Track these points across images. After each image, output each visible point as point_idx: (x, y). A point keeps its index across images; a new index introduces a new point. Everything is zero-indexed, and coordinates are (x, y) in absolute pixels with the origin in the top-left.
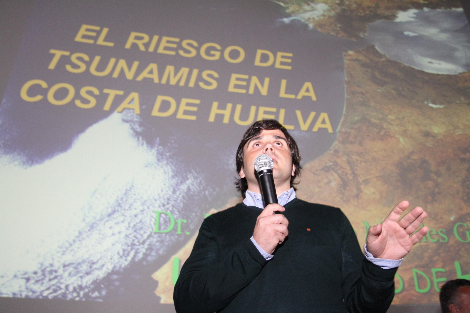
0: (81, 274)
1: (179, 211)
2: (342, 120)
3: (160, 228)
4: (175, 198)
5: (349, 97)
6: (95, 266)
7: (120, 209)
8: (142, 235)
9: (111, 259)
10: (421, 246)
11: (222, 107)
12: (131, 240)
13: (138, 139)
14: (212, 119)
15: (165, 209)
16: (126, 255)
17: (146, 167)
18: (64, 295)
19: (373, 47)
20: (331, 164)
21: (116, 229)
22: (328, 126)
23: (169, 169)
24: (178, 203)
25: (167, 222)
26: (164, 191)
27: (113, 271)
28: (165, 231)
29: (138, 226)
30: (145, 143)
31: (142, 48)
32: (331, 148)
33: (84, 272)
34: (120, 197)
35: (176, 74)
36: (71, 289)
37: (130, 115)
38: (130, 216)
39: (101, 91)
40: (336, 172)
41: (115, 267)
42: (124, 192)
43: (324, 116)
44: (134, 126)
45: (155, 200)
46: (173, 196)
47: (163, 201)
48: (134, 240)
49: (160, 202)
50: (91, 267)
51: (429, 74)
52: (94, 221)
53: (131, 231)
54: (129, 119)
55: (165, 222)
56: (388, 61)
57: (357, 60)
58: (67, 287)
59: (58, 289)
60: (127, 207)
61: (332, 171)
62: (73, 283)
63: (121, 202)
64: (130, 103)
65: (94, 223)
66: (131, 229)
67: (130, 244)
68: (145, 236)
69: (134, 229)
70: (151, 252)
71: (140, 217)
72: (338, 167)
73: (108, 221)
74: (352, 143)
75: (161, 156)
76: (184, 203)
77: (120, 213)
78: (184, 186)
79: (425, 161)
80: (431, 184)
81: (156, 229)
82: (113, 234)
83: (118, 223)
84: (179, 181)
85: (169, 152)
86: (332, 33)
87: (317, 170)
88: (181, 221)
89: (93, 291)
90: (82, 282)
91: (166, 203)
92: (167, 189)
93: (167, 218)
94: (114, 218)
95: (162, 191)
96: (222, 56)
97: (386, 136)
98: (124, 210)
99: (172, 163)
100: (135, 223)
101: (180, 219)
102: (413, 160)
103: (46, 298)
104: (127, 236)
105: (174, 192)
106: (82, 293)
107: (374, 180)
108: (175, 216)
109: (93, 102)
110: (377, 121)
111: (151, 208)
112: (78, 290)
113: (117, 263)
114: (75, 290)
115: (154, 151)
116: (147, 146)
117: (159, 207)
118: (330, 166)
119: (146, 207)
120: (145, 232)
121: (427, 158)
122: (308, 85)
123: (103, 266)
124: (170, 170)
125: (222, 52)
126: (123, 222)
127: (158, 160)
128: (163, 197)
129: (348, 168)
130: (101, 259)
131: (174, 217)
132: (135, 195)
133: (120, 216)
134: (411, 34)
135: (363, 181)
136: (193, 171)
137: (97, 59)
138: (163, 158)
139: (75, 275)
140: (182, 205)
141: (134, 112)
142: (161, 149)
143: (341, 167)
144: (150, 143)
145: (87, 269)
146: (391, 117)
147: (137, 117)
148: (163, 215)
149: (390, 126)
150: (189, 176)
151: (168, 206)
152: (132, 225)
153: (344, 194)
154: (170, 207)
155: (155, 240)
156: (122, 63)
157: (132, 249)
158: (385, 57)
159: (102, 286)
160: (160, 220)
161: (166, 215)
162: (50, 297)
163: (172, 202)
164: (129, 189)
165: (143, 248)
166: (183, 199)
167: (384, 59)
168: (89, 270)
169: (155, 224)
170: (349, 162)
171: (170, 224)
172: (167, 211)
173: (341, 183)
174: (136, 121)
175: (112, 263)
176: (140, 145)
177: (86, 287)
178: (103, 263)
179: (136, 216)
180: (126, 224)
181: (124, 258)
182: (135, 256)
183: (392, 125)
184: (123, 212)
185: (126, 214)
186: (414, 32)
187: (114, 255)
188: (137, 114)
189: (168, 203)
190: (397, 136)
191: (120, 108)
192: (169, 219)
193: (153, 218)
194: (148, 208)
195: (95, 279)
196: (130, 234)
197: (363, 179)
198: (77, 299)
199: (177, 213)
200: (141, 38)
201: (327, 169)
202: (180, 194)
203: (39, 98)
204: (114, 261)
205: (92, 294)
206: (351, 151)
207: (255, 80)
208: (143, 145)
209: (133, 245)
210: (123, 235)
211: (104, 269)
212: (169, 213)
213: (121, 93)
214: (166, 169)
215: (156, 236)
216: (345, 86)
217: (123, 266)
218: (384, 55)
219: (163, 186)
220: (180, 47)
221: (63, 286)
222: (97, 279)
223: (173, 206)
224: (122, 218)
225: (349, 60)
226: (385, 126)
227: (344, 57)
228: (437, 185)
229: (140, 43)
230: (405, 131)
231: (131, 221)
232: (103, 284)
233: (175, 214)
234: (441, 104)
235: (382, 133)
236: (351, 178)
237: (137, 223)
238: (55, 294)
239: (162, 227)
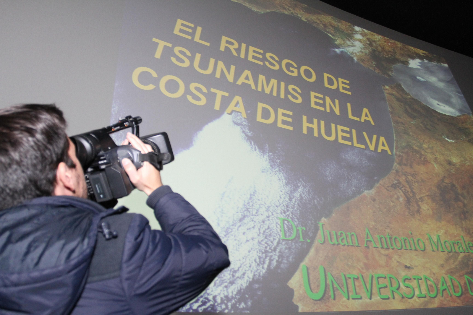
0: (226, 284)
1: (297, 219)
2: (395, 145)
3: (285, 236)
4: (292, 205)
5: (394, 125)
6: (237, 275)
7: (248, 214)
8: (272, 242)
9: (250, 267)
10: (465, 256)
11: (310, 121)
12: (264, 246)
13: (251, 143)
14: (305, 131)
15: (286, 216)
16: (262, 263)
17: (263, 172)
18: (213, 307)
19: (400, 85)
20: (396, 182)
21: (250, 235)
22: (386, 148)
24: (295, 211)
25: (290, 229)
26: (283, 198)
27: (253, 279)
28: (290, 238)
29: (267, 232)
30: (257, 148)
31: (235, 54)
32: (393, 168)
33: (228, 281)
34: (247, 202)
35: (268, 84)
37: (238, 118)
38: (259, 222)
39: (208, 89)
40: (400, 189)
41: (254, 275)
42: (249, 196)
43: (382, 139)
44: (244, 130)
45: (277, 206)
46: (290, 203)
47: (283, 208)
48: (266, 247)
49: (281, 208)
50: (233, 276)
51: (440, 114)
52: (228, 226)
53: (262, 238)
54: (239, 122)
55: (289, 229)
56: (413, 99)
57: (392, 94)
59: (207, 300)
60: (254, 213)
61: (398, 189)
62: (219, 294)
63: (248, 207)
64: (236, 106)
65: (228, 228)
66: (261, 235)
67: (263, 251)
68: (275, 243)
69: (264, 236)
70: (282, 260)
71: (267, 223)
72: (401, 186)
73: (240, 226)
74: (405, 165)
76: (300, 210)
77: (249, 218)
78: (297, 194)
79: (453, 185)
80: (461, 204)
81: (282, 237)
82: (248, 241)
83: (250, 229)
84: (292, 189)
85: (279, 159)
86: (371, 69)
87: (388, 187)
88: (301, 228)
89: (240, 301)
90: (228, 292)
91: (286, 210)
92: (285, 196)
93: (289, 225)
94: (245, 224)
95: (281, 198)
97: (425, 162)
98: (253, 215)
99: (283, 170)
100: (264, 229)
101: (300, 226)
102: (447, 183)
103: (196, 310)
104: (259, 243)
105: (290, 199)
106: (230, 304)
107: (426, 198)
108: (296, 223)
110: (416, 148)
111: (274, 213)
112: (226, 302)
113: (256, 271)
115: (266, 157)
116: (260, 152)
117: (281, 213)
118: (396, 183)
119: (270, 214)
120: (274, 239)
121: (454, 183)
122: (365, 110)
123: (244, 274)
124: (283, 178)
125: (298, 69)
126: (253, 227)
127: (271, 166)
128: (282, 203)
129: (408, 186)
130: (241, 267)
131: (295, 225)
132: (259, 200)
133: (250, 221)
134: (422, 79)
135: (420, 198)
136: (301, 179)
137: (198, 56)
138: (275, 165)
139: (220, 285)
140: (298, 212)
141: (241, 115)
142: (272, 155)
143: (403, 186)
145: (230, 278)
146: (425, 146)
147: (245, 121)
148: (286, 222)
149: (426, 154)
150: (299, 185)
151: (288, 213)
152: (262, 231)
153: (410, 210)
154: (290, 214)
155: (284, 247)
156: (221, 65)
157: (266, 257)
158: (410, 95)
159: (247, 296)
160: (284, 227)
161: (288, 222)
162: (201, 310)
163: (291, 210)
164: (252, 193)
165: (275, 255)
166: (299, 207)
167: (409, 97)
168: (232, 279)
169: (281, 231)
170: (407, 182)
171: (293, 231)
172: (288, 218)
173: (406, 199)
174: (245, 125)
175: (252, 271)
176: (253, 149)
177: (233, 298)
178: (244, 271)
179: (263, 222)
180: (256, 230)
181: (261, 266)
182: (270, 264)
183: (427, 152)
184: (252, 217)
185: (254, 220)
186: (423, 78)
187: (252, 262)
188: (245, 118)
189: (288, 210)
190: (433, 163)
191: (229, 110)
192: (291, 225)
193: (278, 224)
194: (273, 215)
195: (239, 289)
196: (262, 241)
197: (419, 197)
198: (226, 311)
199: (296, 220)
200: (232, 44)
201: (395, 186)
202: (295, 202)
203: (151, 87)
204: (253, 269)
205: (239, 305)
206: (406, 172)
207: (328, 100)
208: (255, 150)
209: (266, 252)
210: (256, 241)
211: (246, 278)
212: (290, 219)
213: (226, 94)
214: (280, 177)
215: (284, 243)
216: (391, 116)
217: (261, 274)
218: (409, 93)
219: (281, 193)
221: (210, 298)
222: (241, 289)
223: (292, 213)
224: (252, 224)
225: (387, 93)
226: (423, 153)
227: (384, 91)
228: (465, 205)
229: (231, 47)
230: (436, 158)
231: (260, 226)
232: (248, 295)
233: (296, 221)
234: (452, 139)
235: (422, 159)
236: (411, 195)
237: (266, 229)
238: (204, 307)
239: (288, 234)
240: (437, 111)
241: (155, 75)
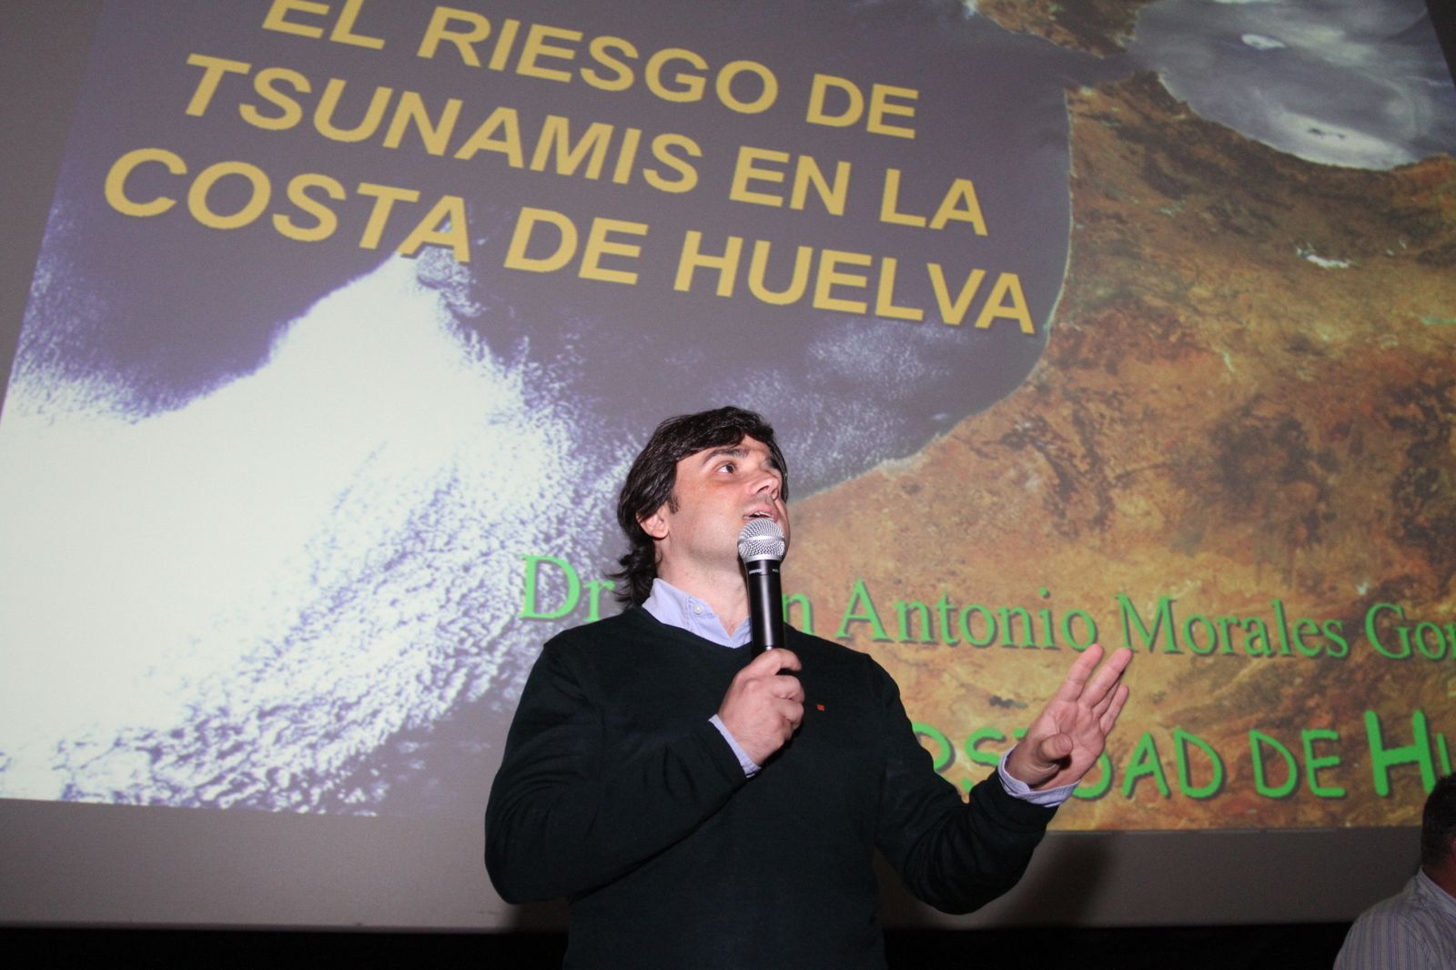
0: (313, 739)
1: (592, 557)
2: (1060, 297)
3: (537, 607)
4: (580, 516)
5: (1080, 227)
6: (351, 715)
7: (419, 547)
8: (485, 627)
9: (399, 694)
10: (1274, 667)
11: (713, 246)
12: (456, 639)
13: (468, 338)
14: (683, 282)
15: (552, 549)
16: (441, 683)
17: (493, 422)
18: (264, 796)
19: (1152, 79)
20: (1028, 425)
21: (411, 607)
22: (1020, 312)
23: (561, 431)
24: (589, 533)
25: (558, 587)
26: (549, 495)
27: (403, 727)
28: (553, 614)
29: (475, 599)
30: (487, 350)
31: (471, 59)
32: (1029, 378)
33: (322, 732)
34: (419, 512)
35: (573, 144)
36: (284, 780)
37: (439, 264)
38: (451, 569)
39: (350, 187)
40: (1040, 449)
41: (409, 717)
42: (430, 497)
43: (1008, 281)
44: (452, 300)
45: (523, 523)
46: (572, 510)
47: (544, 527)
48: (462, 641)
49: (537, 527)
50: (339, 718)
51: (1309, 167)
52: (343, 582)
53: (452, 612)
54: (439, 276)
55: (554, 587)
56: (1196, 122)
57: (1106, 117)
58: (272, 774)
59: (246, 780)
60: (439, 544)
61: (1029, 447)
62: (288, 764)
63: (421, 527)
64: (438, 228)
65: (343, 589)
66: (452, 605)
67: (451, 651)
68: (496, 629)
69: (462, 608)
70: (512, 676)
71: (479, 571)
72: (1049, 436)
73: (385, 582)
74: (1087, 365)
75: (535, 391)
76: (606, 531)
77: (420, 559)
78: (606, 482)
79: (1293, 425)
80: (1306, 490)
81: (526, 609)
82: (403, 623)
83: (415, 589)
84: (590, 468)
85: (560, 379)
86: (1034, 32)
87: (986, 443)
88: (600, 585)
89: (350, 786)
90: (315, 761)
91: (553, 532)
92: (558, 489)
93: (557, 576)
94: (402, 575)
95: (542, 496)
96: (710, 90)
97: (1185, 347)
98: (432, 550)
99: (569, 412)
100: (465, 590)
101: (596, 579)
102: (1261, 419)
103: (213, 805)
104: (442, 628)
105: (577, 499)
106: (316, 793)
107: (1149, 474)
108: (581, 571)
109: (328, 223)
110: (1158, 303)
111: (510, 543)
112: (305, 785)
113: (418, 706)
114: (294, 783)
115: (516, 376)
116: (494, 362)
117: (535, 542)
118: (1026, 430)
119: (495, 544)
120: (494, 618)
121: (1298, 416)
122: (963, 187)
123: (375, 714)
124: (564, 435)
125: (711, 76)
126: (429, 585)
127: (528, 403)
128: (544, 513)
129: (1077, 439)
130: (368, 693)
131: (578, 575)
132: (462, 506)
133: (421, 568)
134: (1264, 43)
135: (1119, 478)
136: (630, 437)
137: (335, 88)
138: (542, 398)
139: (294, 742)
140: (600, 537)
141: (451, 256)
142: (536, 369)
143: (1057, 436)
144: (504, 352)
145: (329, 723)
146: (1200, 291)
147: (461, 272)
148: (546, 568)
149: (1197, 319)
150: (619, 454)
151: (560, 541)
152: (456, 596)
153: (1063, 515)
154: (565, 543)
155: (525, 640)
156: (411, 104)
157: (457, 667)
158: (1187, 111)
159: (375, 773)
160: (537, 583)
161: (555, 567)
162: (225, 803)
163: (574, 530)
165: (490, 662)
166: (603, 522)
167: (1182, 117)
168: (334, 726)
169: (522, 593)
170: (1078, 422)
171: (567, 594)
172: (556, 555)
173: (1056, 481)
174: (460, 284)
175: (401, 706)
176: (474, 356)
177: (328, 775)
178: (375, 705)
179: (467, 569)
180: (439, 592)
181: (436, 692)
182: (466, 687)
183: (1201, 314)
184: (430, 556)
185: (436, 563)
186: (1271, 37)
187: (407, 683)
188: (462, 263)
189: (560, 533)
190: (1216, 349)
191: (410, 244)
192: (565, 577)
193: (519, 575)
194: (503, 546)
195: (353, 752)
196: (452, 622)
197: (1119, 471)
198: (304, 809)
199: (587, 561)
200: (468, 27)
201: (1015, 441)
202: (594, 506)
203: (162, 205)
204: (407, 700)
205: (347, 795)
206: (1084, 390)
207: (807, 168)
208: (481, 356)
209: (460, 653)
210: (431, 623)
211: (380, 723)
212: (563, 560)
213: (412, 196)
214: (552, 433)
215: (526, 628)
216: (1071, 195)
217: (433, 715)
218: (1184, 104)
219: (546, 483)
220: (584, 58)
221: (260, 773)
222: (358, 753)
223: (575, 542)
224: (426, 575)
225: (1081, 115)
226: (1182, 319)
227: (1069, 107)
228: (1323, 494)
229: (463, 42)
230: (1239, 334)
231: (453, 583)
232: (379, 769)
233: (583, 565)
234: (1342, 257)
235: (1173, 339)
236: (1083, 467)
237: (470, 591)
238: (238, 796)
239: (545, 603)
240: (1302, 156)
241: (177, 166)
